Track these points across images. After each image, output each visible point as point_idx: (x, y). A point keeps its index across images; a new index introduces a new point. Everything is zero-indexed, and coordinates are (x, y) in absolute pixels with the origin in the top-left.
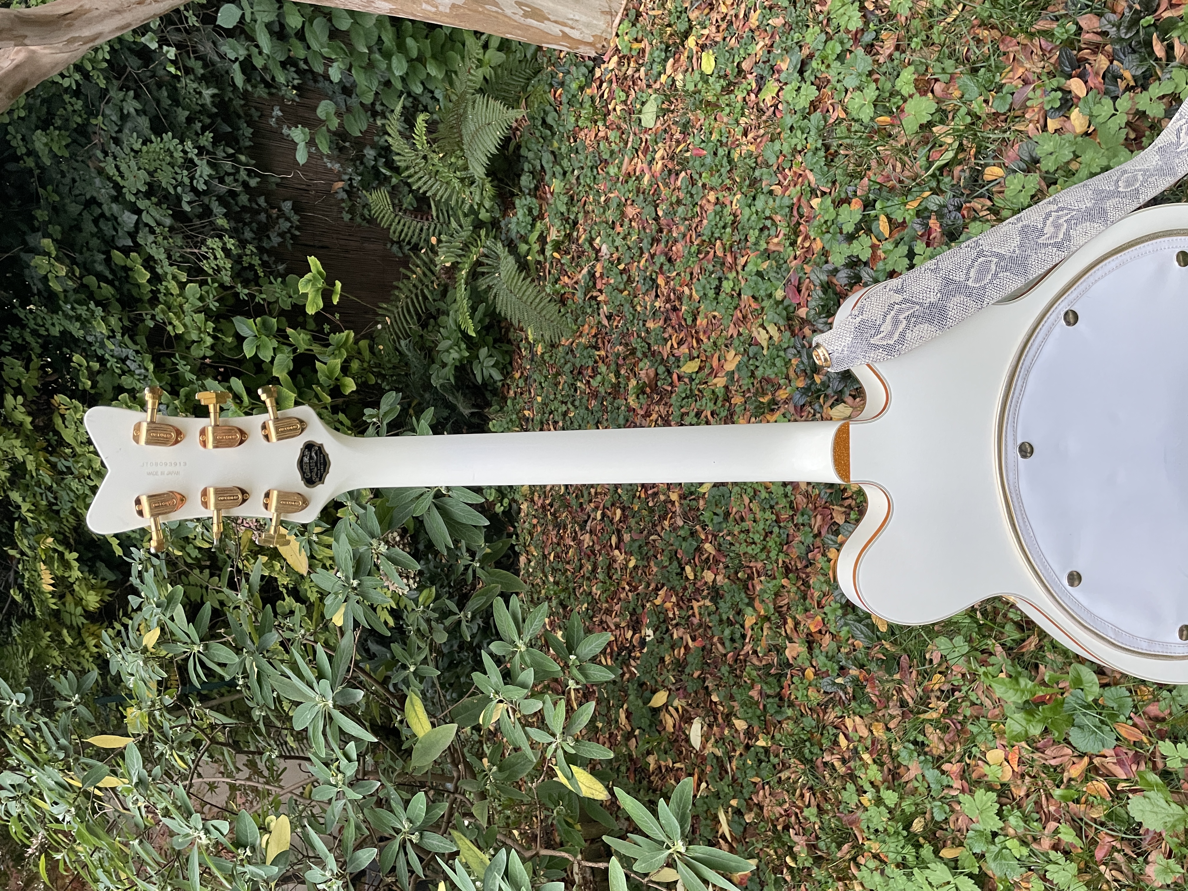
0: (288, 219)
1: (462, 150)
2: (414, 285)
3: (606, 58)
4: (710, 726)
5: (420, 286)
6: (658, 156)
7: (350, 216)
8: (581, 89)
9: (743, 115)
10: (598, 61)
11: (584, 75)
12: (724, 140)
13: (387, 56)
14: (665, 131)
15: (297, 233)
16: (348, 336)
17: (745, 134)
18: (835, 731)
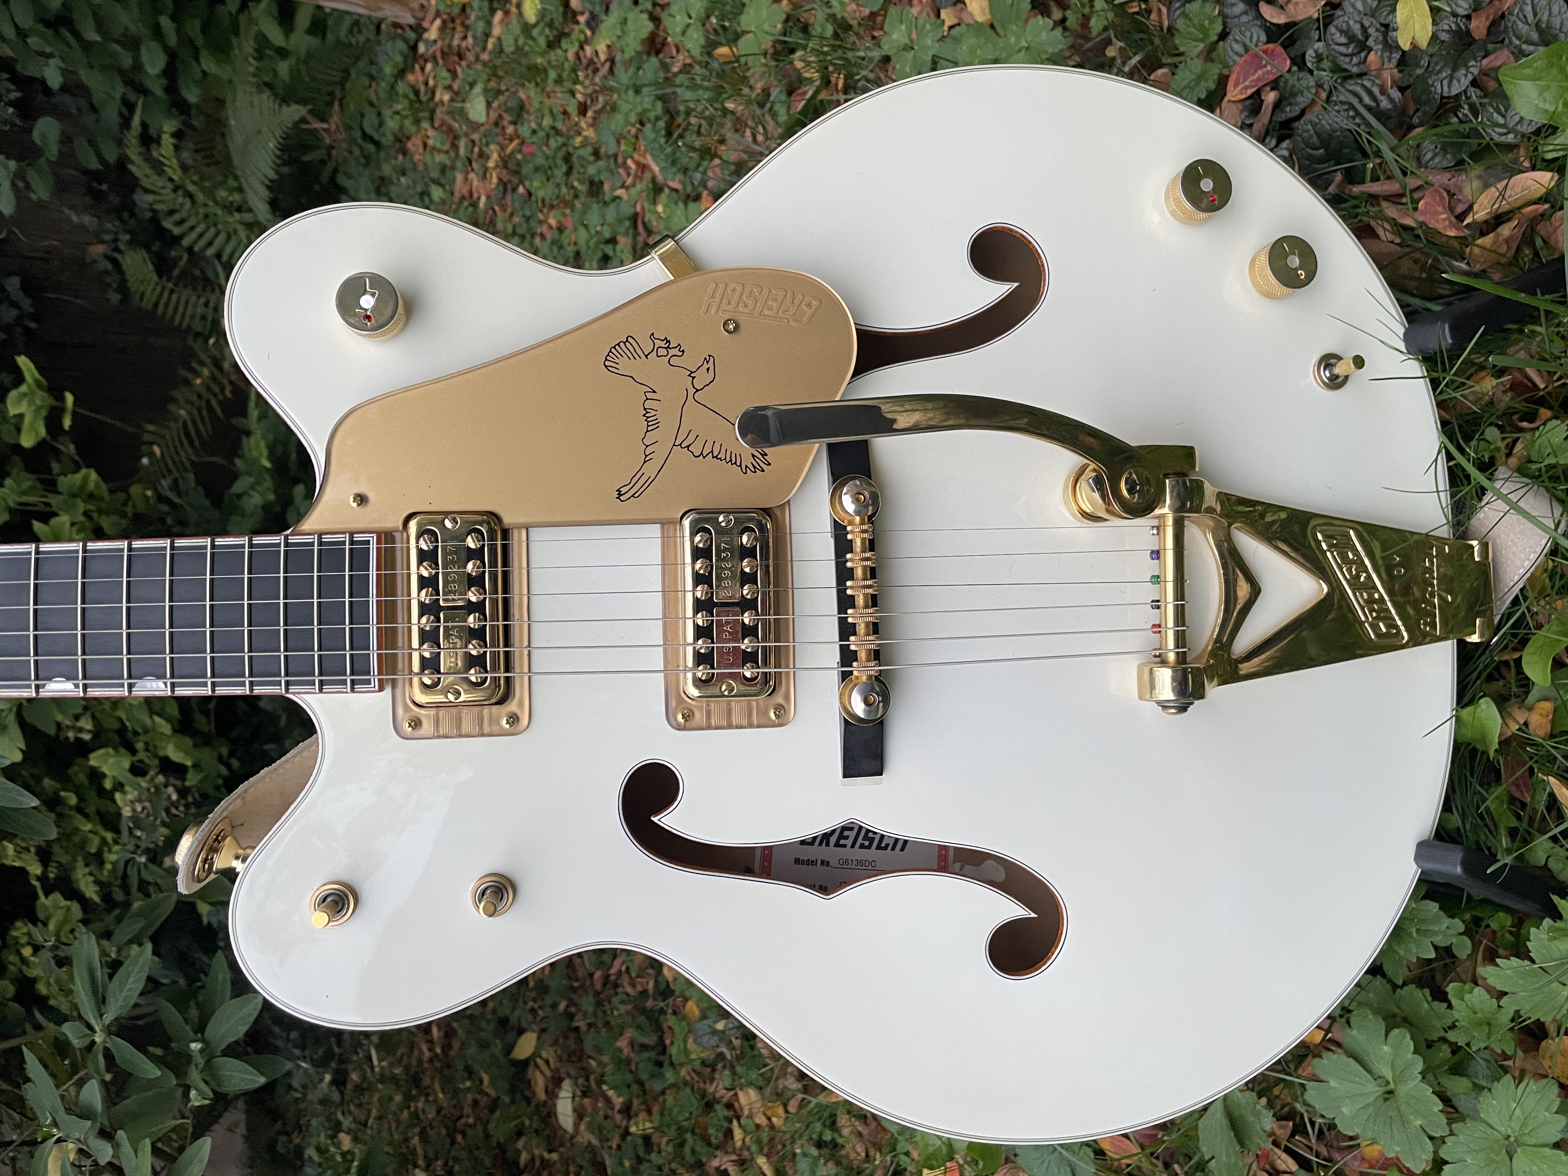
0: (16, 305)
1: (236, 178)
2: (199, 396)
3: (425, 24)
4: (584, 1094)
5: (206, 395)
6: (491, 164)
7: (119, 296)
8: (401, 74)
9: (576, 81)
10: (419, 29)
11: (401, 53)
12: (560, 125)
13: (133, 44)
14: (496, 124)
15: (33, 325)
16: (86, 478)
17: (583, 110)
18: (726, 1113)
